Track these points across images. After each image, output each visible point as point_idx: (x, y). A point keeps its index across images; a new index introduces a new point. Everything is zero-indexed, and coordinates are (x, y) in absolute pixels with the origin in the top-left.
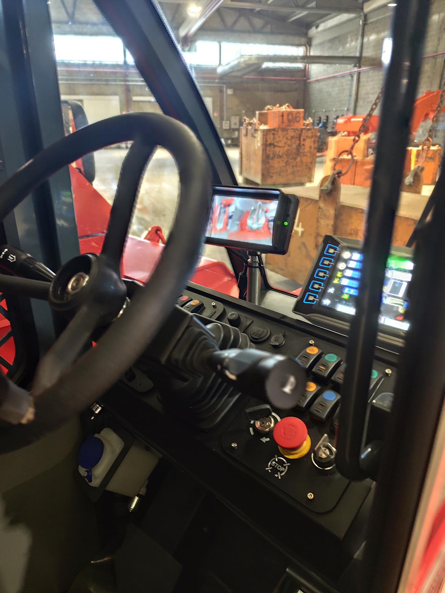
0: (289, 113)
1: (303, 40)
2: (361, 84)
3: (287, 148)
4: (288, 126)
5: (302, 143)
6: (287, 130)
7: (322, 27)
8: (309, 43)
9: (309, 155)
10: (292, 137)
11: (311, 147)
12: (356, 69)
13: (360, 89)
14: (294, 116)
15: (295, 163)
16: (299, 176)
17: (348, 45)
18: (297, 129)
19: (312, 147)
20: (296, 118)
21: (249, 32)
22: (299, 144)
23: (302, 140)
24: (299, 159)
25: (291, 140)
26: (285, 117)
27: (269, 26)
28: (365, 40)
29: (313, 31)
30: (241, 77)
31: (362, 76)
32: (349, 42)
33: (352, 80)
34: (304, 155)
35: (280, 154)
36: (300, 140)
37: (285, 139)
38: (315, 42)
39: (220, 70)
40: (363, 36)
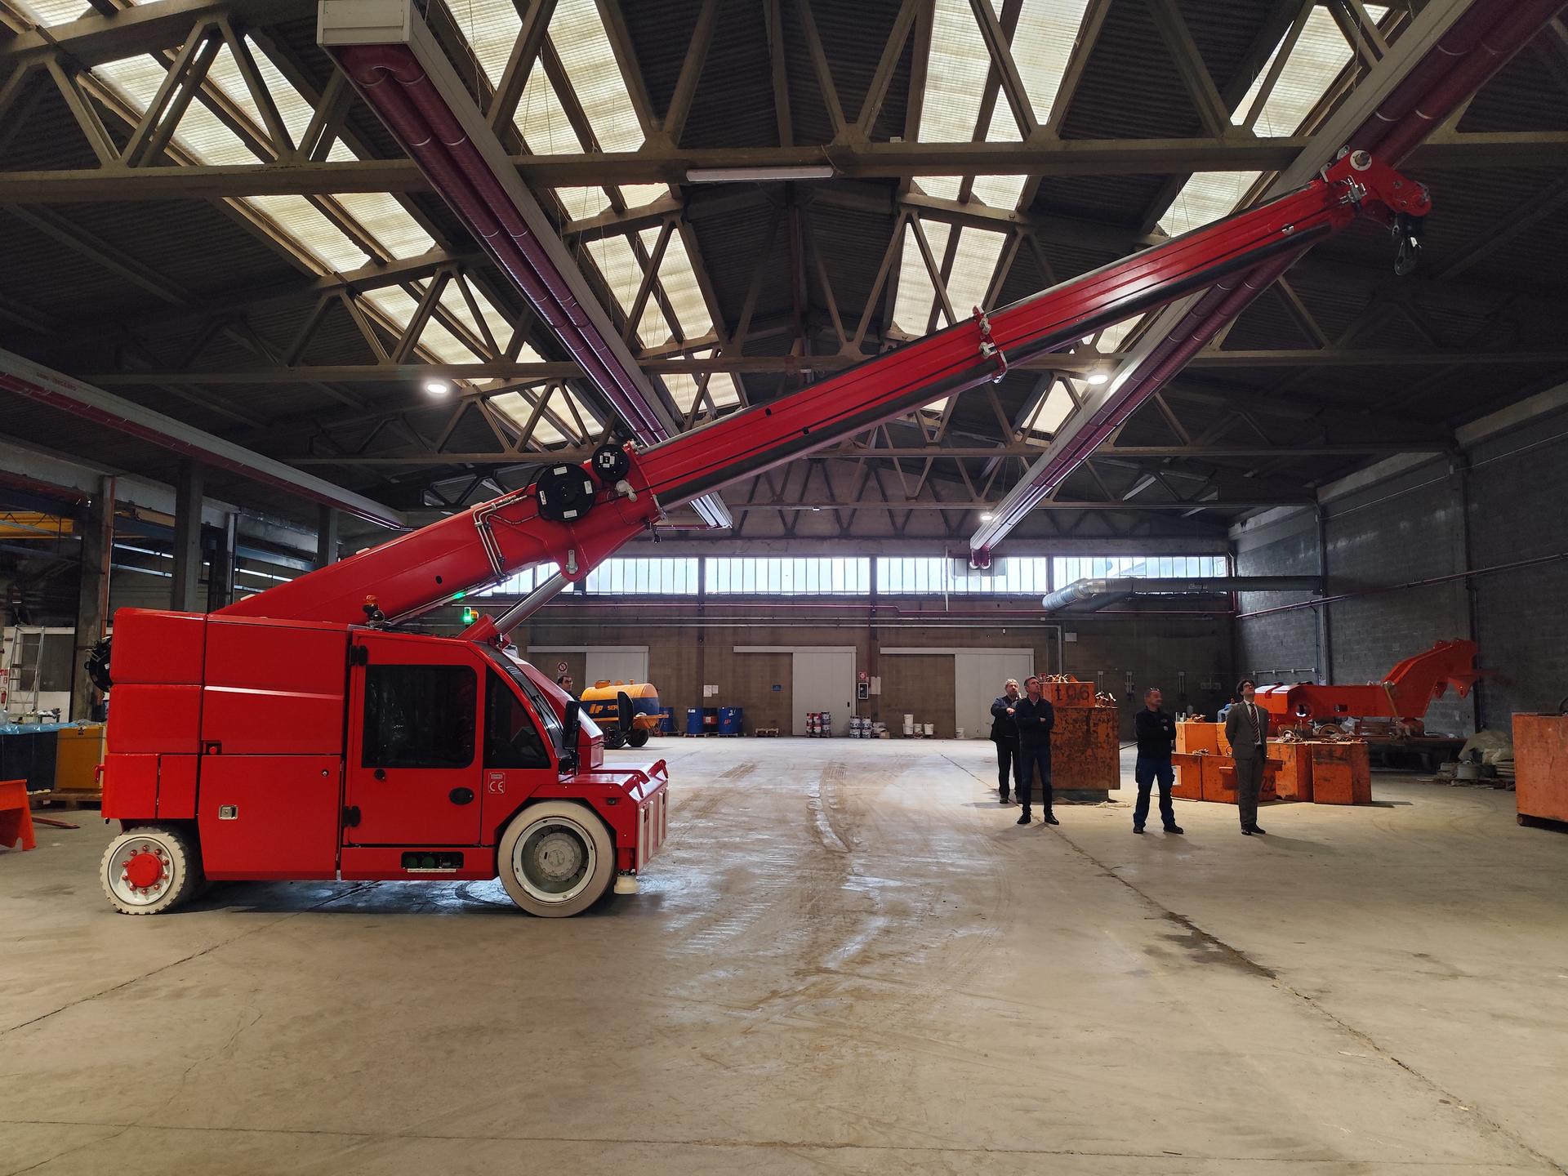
0: (1069, 687)
1: (1220, 545)
2: (1334, 625)
3: (1067, 735)
4: (1068, 705)
5: (1092, 729)
6: (1066, 710)
7: (1251, 524)
8: (1231, 551)
9: (1105, 746)
10: (1076, 721)
11: (1108, 735)
12: (1321, 598)
13: (1334, 634)
14: (1078, 690)
15: (1083, 757)
16: (1093, 778)
17: (1302, 556)
18: (1081, 709)
19: (1111, 735)
20: (1081, 693)
21: (1106, 537)
22: (1088, 730)
23: (1092, 725)
24: (1089, 752)
25: (1072, 724)
26: (1063, 692)
27: (1147, 525)
28: (1330, 547)
29: (1237, 530)
30: (1093, 611)
31: (1332, 610)
32: (1303, 551)
33: (1317, 618)
34: (1097, 747)
35: (1058, 743)
36: (1088, 725)
37: (1064, 722)
38: (1244, 548)
39: (1046, 602)
40: (1324, 543)
